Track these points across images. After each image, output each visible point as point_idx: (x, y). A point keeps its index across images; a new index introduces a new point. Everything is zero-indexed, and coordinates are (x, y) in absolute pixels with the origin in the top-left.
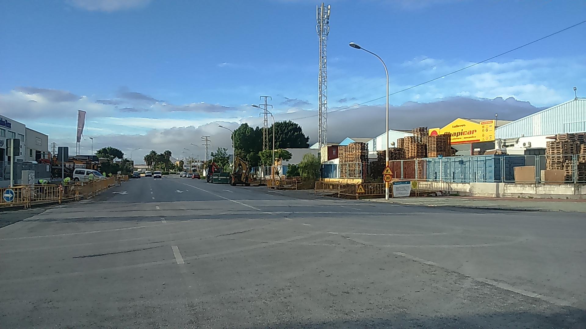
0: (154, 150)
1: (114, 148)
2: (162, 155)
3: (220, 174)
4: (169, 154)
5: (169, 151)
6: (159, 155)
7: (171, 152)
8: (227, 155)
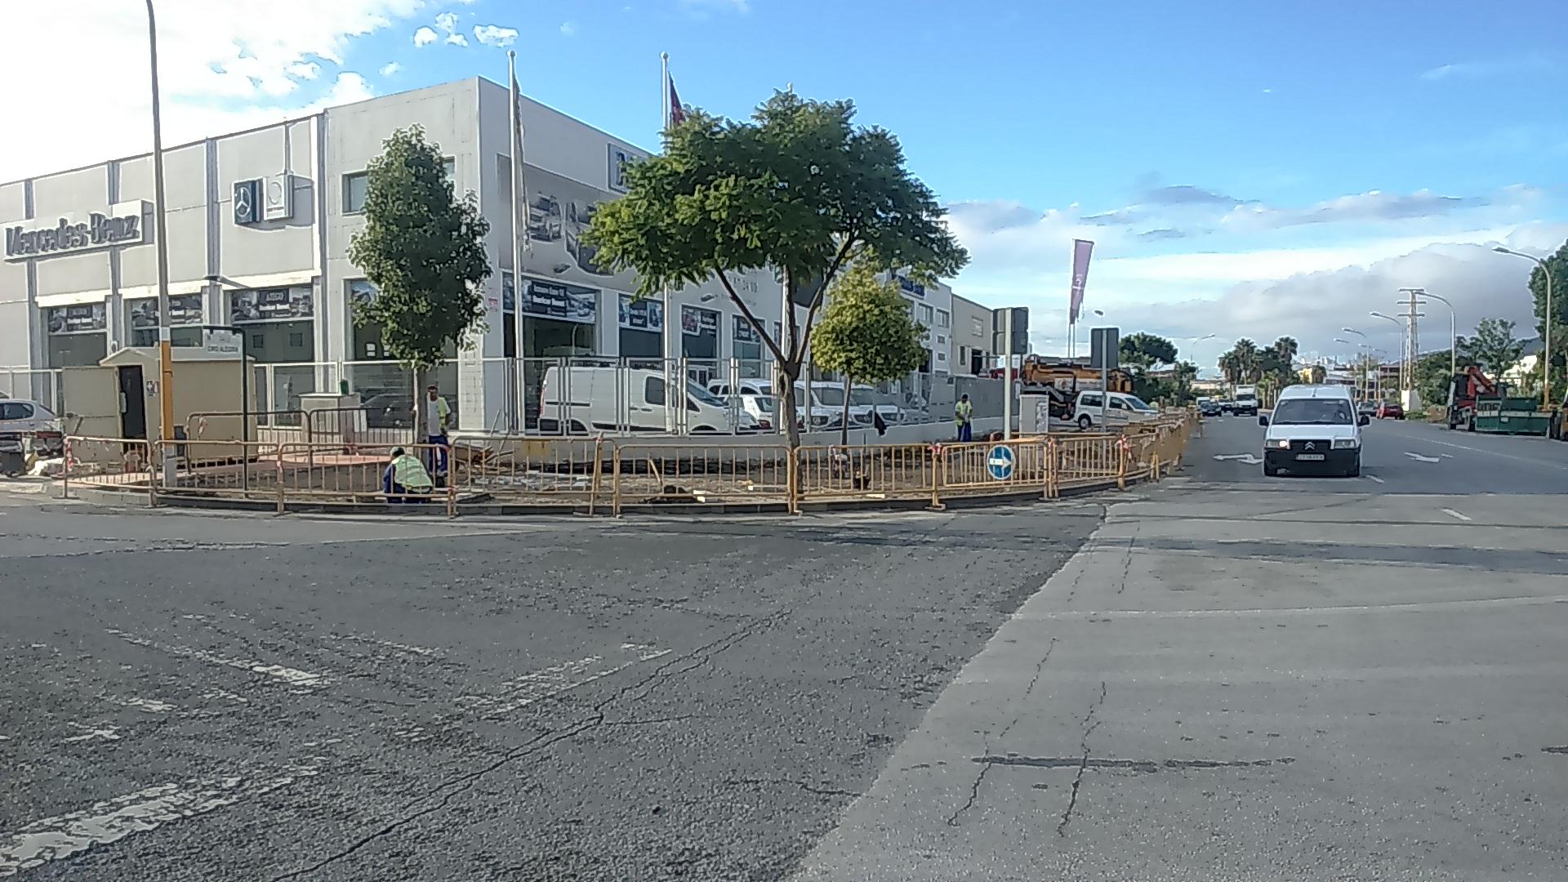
0: (1246, 339)
1: (1152, 334)
2: (1269, 350)
3: (1500, 402)
4: (1289, 346)
5: (1292, 338)
6: (1263, 352)
7: (1296, 341)
8: (1511, 341)
